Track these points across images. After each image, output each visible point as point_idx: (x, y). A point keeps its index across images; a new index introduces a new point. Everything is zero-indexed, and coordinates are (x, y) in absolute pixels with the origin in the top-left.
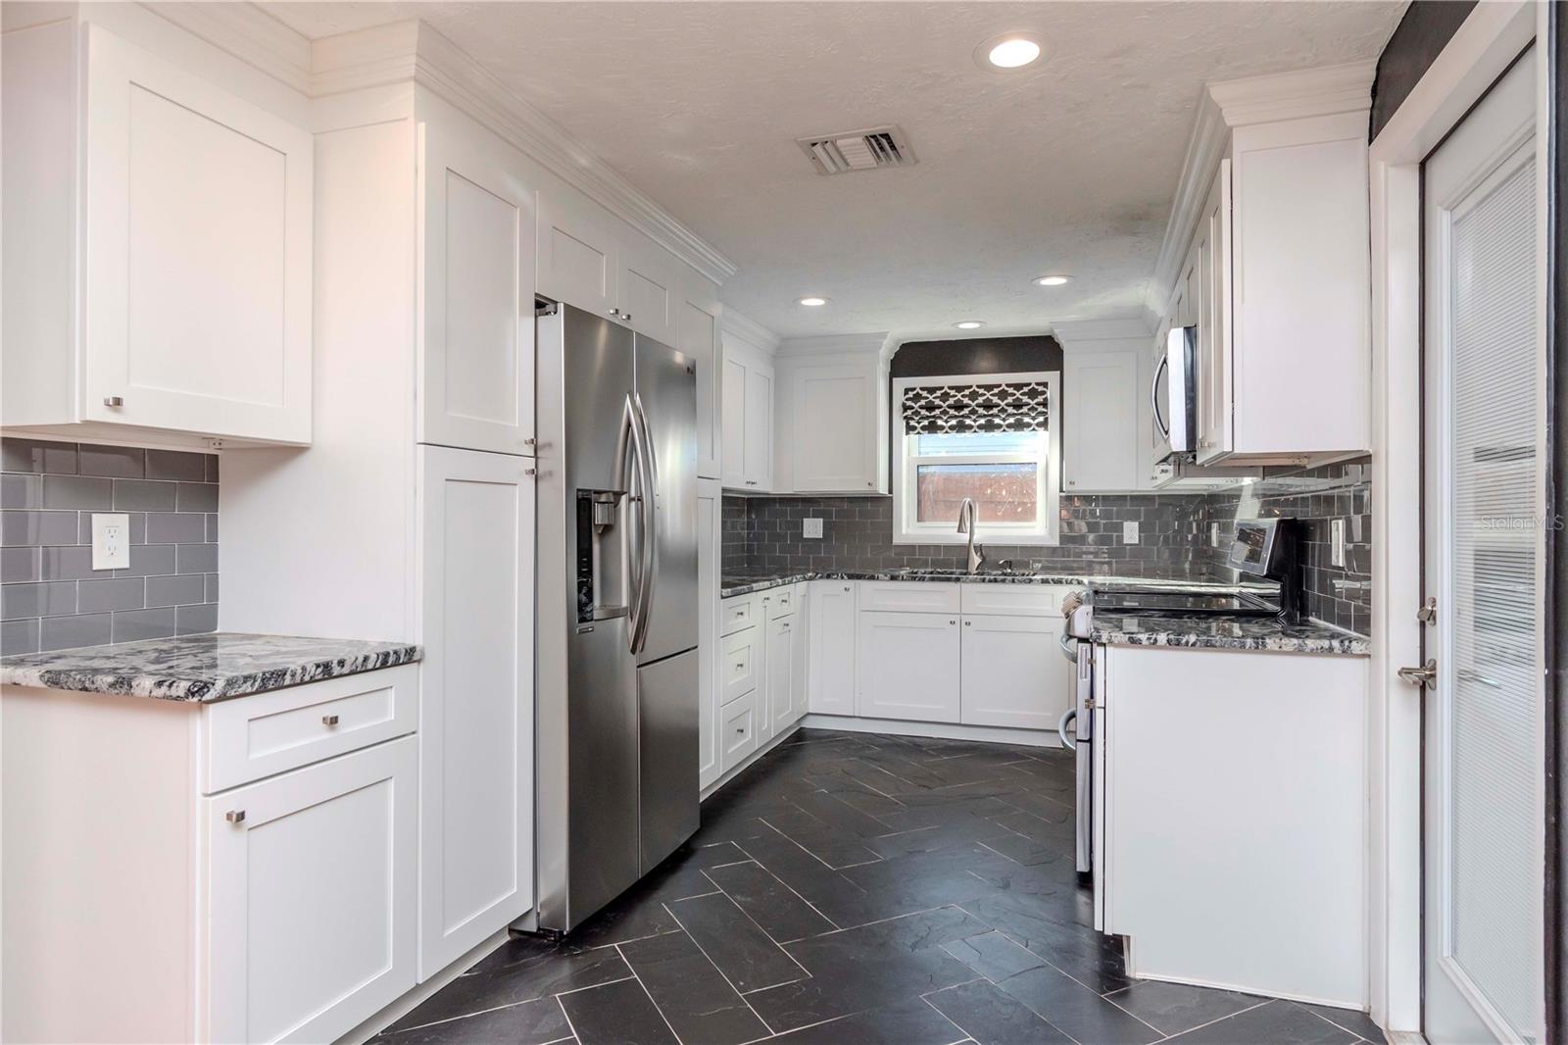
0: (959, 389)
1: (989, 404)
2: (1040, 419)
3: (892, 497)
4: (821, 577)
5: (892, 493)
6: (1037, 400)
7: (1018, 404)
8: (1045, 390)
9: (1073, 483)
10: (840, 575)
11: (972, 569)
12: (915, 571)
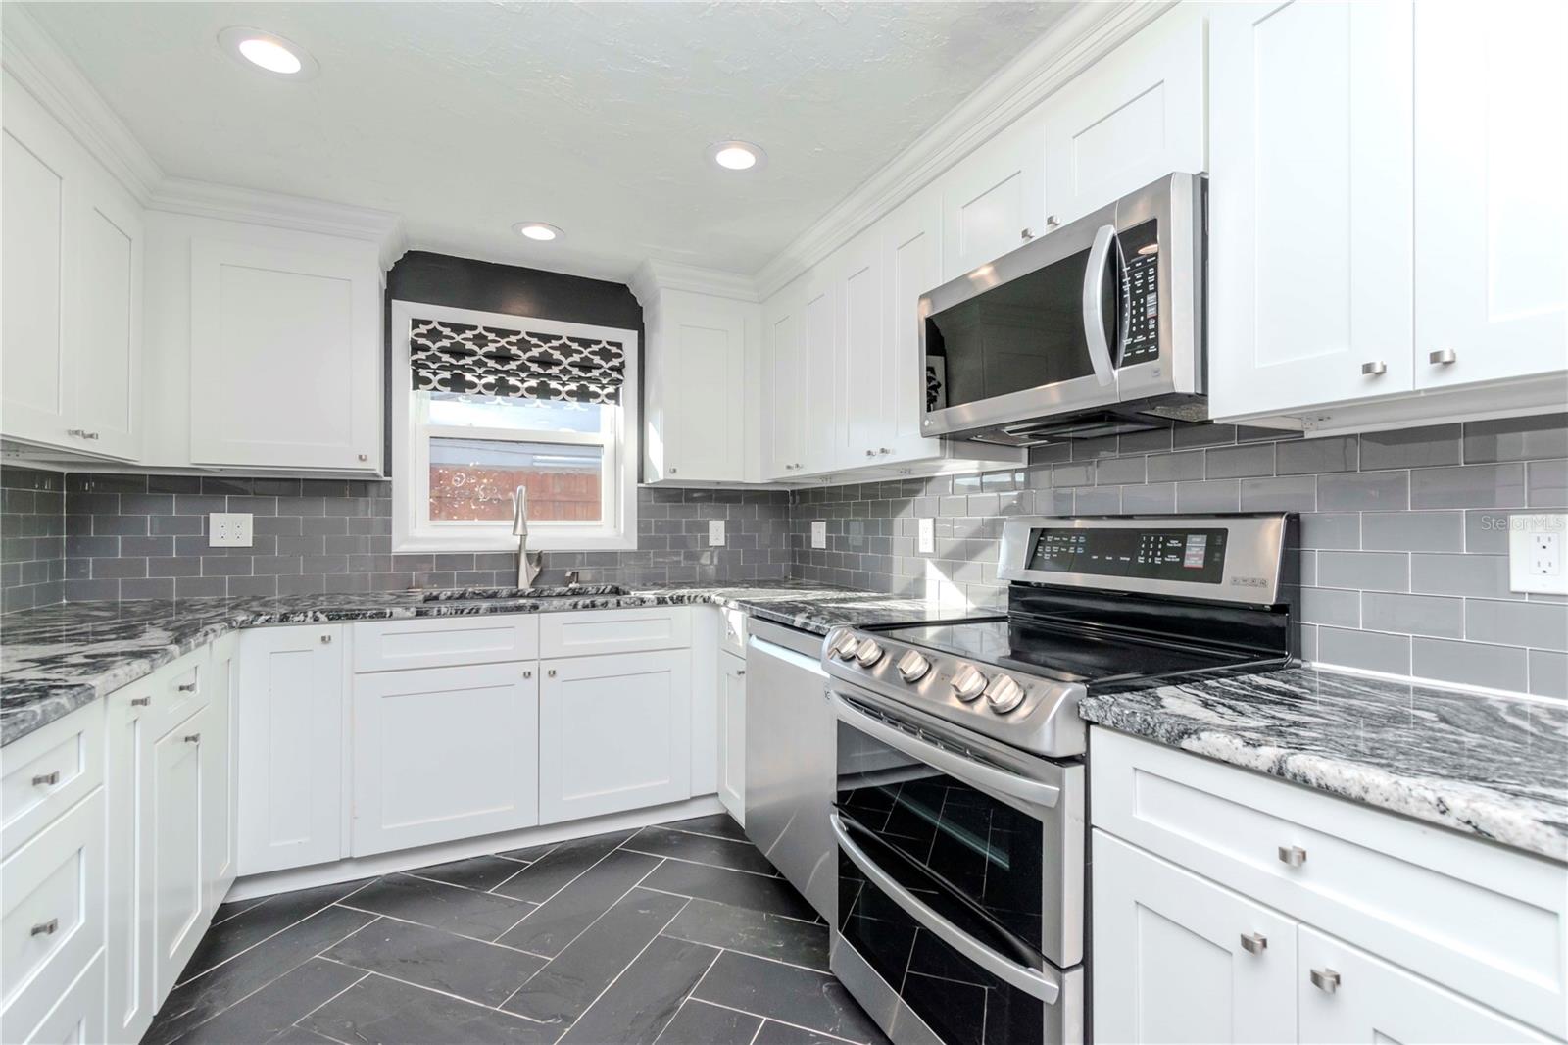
0: (502, 333)
1: (546, 359)
2: (611, 389)
3: (390, 482)
4: (267, 620)
5: (391, 476)
6: (610, 364)
7: (586, 366)
8: (620, 351)
9: (675, 470)
10: (310, 614)
11: (524, 584)
12: (435, 594)
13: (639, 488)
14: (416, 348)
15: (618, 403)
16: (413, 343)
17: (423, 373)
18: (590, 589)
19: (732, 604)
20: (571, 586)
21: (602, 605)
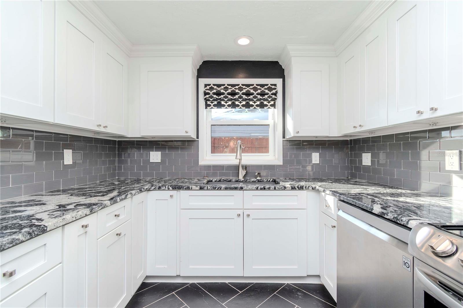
0: (233, 86)
1: (248, 93)
2: (272, 103)
3: (198, 140)
4: (154, 188)
5: (198, 139)
6: (272, 92)
7: (263, 94)
8: (276, 87)
9: (298, 132)
10: (167, 187)
11: (241, 177)
12: (211, 179)
13: (283, 140)
14: (206, 94)
15: (275, 108)
16: (205, 92)
17: (209, 103)
18: (264, 180)
19: (328, 192)
20: (257, 178)
21: (268, 188)
